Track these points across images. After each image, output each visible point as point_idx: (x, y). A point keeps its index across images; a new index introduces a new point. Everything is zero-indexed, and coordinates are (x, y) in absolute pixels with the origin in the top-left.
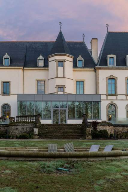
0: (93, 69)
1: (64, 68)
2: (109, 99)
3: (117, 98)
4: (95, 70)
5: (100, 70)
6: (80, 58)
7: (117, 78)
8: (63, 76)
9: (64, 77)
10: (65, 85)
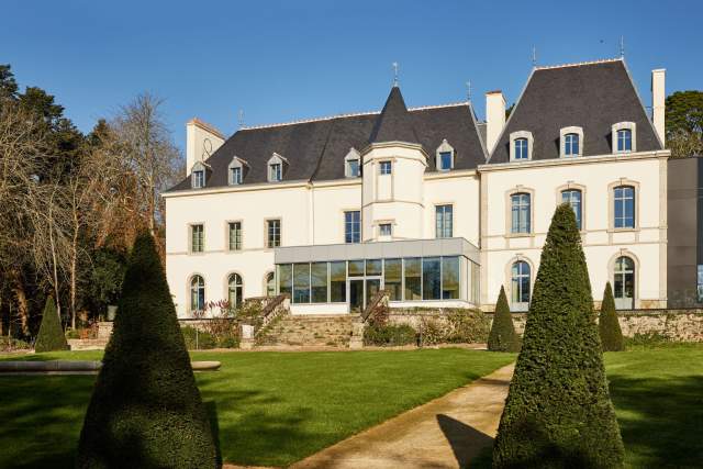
0: (473, 172)
1: (392, 177)
2: (511, 247)
3: (532, 242)
4: (478, 176)
5: (490, 175)
6: (445, 147)
7: (533, 190)
8: (389, 198)
9: (392, 201)
10: (393, 220)
